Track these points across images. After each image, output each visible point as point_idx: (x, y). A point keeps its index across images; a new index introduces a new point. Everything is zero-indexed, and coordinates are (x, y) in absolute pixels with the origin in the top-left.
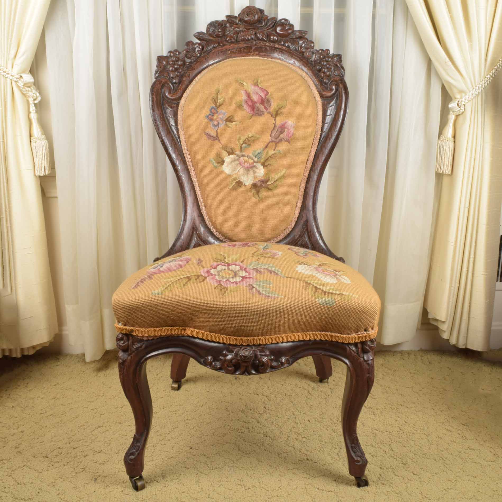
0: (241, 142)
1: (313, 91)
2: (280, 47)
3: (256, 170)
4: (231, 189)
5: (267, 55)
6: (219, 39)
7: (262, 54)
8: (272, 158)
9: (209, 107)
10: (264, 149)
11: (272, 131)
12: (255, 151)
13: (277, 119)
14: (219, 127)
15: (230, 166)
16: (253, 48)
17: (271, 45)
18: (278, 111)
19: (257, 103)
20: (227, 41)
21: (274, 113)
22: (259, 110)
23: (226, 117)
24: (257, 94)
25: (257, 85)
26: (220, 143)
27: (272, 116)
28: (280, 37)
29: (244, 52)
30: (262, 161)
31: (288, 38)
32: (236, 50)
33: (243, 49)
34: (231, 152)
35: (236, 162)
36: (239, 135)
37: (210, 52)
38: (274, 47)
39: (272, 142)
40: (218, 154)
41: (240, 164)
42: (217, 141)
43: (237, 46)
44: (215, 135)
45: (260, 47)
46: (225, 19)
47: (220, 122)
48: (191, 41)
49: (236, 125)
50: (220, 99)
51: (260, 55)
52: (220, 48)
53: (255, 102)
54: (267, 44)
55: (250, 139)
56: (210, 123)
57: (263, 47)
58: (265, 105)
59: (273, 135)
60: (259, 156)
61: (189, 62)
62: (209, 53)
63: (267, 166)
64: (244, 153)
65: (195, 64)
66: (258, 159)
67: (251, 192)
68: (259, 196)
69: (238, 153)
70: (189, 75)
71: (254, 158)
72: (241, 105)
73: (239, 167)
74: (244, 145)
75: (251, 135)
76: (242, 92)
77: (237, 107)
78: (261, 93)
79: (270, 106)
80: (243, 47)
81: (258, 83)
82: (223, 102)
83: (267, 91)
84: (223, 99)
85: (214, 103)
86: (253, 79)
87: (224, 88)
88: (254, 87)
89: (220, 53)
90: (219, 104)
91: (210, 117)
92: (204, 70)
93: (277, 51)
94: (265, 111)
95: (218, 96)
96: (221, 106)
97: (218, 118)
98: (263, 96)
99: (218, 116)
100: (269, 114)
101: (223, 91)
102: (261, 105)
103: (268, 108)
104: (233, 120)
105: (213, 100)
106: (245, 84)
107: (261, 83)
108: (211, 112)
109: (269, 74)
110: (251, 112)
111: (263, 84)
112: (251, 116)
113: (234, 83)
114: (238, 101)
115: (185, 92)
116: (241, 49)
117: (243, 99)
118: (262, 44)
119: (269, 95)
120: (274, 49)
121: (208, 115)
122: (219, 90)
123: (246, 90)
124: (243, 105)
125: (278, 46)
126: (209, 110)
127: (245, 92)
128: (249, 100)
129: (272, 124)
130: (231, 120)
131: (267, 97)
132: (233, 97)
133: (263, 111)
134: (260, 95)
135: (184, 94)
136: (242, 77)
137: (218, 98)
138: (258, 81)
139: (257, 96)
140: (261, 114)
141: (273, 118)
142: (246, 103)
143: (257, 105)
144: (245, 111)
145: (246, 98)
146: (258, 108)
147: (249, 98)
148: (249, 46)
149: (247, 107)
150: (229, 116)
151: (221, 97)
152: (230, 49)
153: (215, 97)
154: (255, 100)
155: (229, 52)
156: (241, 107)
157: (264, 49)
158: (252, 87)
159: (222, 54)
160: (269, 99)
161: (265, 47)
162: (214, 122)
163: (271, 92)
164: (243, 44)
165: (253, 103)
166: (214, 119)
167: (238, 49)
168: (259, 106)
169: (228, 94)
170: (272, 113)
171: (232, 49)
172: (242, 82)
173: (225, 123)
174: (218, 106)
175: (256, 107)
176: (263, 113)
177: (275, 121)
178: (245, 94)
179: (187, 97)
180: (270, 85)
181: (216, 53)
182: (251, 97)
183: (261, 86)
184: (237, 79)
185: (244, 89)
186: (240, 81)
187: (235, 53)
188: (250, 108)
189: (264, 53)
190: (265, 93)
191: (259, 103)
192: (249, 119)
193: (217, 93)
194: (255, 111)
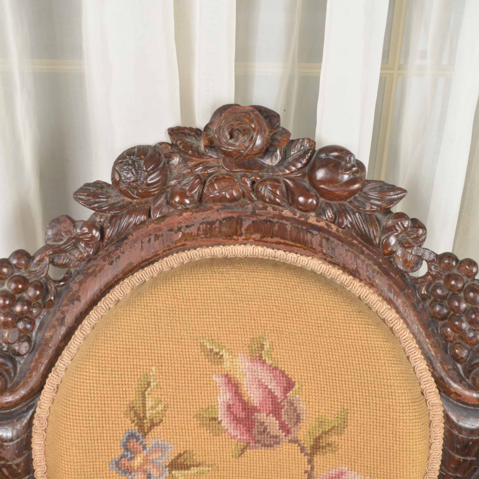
1: (417, 370)
2: (322, 224)
5: (285, 244)
7: (269, 239)
13: (318, 459)
16: (246, 223)
17: (297, 217)
18: (319, 438)
19: (259, 411)
21: (308, 444)
22: (264, 431)
23: (170, 456)
24: (260, 384)
25: (261, 356)
27: (302, 449)
28: (324, 198)
29: (220, 232)
31: (345, 203)
32: (199, 229)
33: (217, 224)
37: (126, 238)
38: (305, 223)
43: (201, 216)
45: (266, 221)
46: (166, 139)
47: (155, 473)
49: (201, 473)
50: (153, 408)
51: (266, 242)
52: (152, 226)
53: (254, 410)
54: (287, 213)
57: (275, 220)
58: (284, 417)
62: (122, 241)
65: (81, 283)
70: (63, 319)
72: (215, 419)
76: (218, 380)
77: (201, 425)
78: (273, 384)
79: (297, 422)
80: (217, 220)
81: (263, 352)
82: (161, 415)
83: (290, 376)
84: (160, 406)
85: (134, 421)
86: (249, 339)
87: (164, 374)
88: (250, 364)
89: (152, 238)
90: (149, 421)
91: (123, 462)
92: (109, 292)
93: (313, 234)
94: (284, 434)
95: (147, 399)
96: (157, 429)
97: (148, 461)
98: (276, 391)
99: (148, 458)
100: (293, 444)
101: (161, 384)
102: (271, 418)
103: (291, 428)
104: (192, 463)
105: (132, 412)
106: (224, 356)
107: (272, 353)
108: (127, 449)
109: (295, 325)
110: (242, 437)
111: (279, 357)
112: (242, 447)
113: (194, 354)
114: (204, 407)
115: (53, 369)
116: (214, 226)
117: (219, 400)
118: (272, 210)
119: (294, 389)
120: (304, 228)
121: (117, 460)
122: (148, 380)
123: (229, 373)
124: (220, 419)
125: (317, 221)
126: (119, 444)
127: (227, 379)
128: (237, 404)
129: (303, 471)
130: (185, 463)
131: (288, 395)
132: (191, 397)
133: (278, 434)
134: (269, 387)
135: (50, 375)
136: (216, 335)
137: (147, 405)
138: (263, 345)
139: (261, 390)
140: (272, 443)
141: (306, 457)
142: (229, 413)
143: (259, 418)
144: (226, 434)
145: (228, 398)
146: (263, 427)
147: (237, 398)
148: (235, 215)
149: (232, 422)
150: (179, 452)
151: (157, 400)
152: (182, 227)
153: (139, 404)
154: (255, 402)
155: (180, 236)
156: (214, 425)
157: (276, 228)
158: (247, 364)
159: (157, 241)
160: (295, 402)
161: (281, 221)
162: (134, 475)
163: (300, 380)
164: (218, 210)
165: (247, 411)
166: (136, 468)
167: (205, 225)
168: (265, 421)
169: (177, 391)
170: (304, 444)
171: (187, 227)
172: (217, 350)
173: (167, 472)
174: (146, 428)
175: (256, 424)
176: (278, 440)
177: (309, 466)
178: (224, 385)
179: (58, 388)
180: (297, 358)
181: (142, 242)
182: (241, 393)
183: (270, 362)
184: (202, 341)
185: (223, 370)
186: (211, 347)
187: (195, 236)
188: (238, 425)
189: (277, 237)
190: (285, 382)
191: (265, 412)
192: (237, 455)
193: (143, 390)
194: (253, 436)
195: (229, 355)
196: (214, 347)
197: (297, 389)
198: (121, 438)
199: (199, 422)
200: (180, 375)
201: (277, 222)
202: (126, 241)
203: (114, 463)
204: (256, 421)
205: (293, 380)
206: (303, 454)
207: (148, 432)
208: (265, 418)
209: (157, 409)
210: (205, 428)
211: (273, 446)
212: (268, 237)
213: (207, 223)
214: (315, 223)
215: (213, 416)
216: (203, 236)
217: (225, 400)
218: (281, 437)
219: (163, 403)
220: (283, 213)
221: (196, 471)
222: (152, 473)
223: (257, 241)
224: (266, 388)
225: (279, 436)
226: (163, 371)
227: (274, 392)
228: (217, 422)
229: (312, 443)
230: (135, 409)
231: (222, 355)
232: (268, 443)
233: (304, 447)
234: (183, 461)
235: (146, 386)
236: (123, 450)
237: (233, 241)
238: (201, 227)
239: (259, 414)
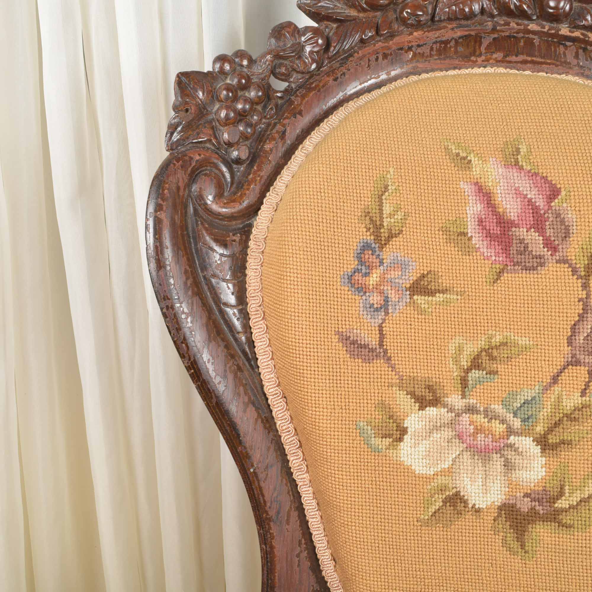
0: (465, 363)
2: (577, 34)
3: (517, 460)
4: (427, 523)
5: (532, 62)
6: (378, 14)
7: (514, 58)
8: (575, 419)
9: (355, 245)
10: (546, 389)
11: (574, 328)
12: (513, 395)
14: (387, 313)
15: (424, 446)
16: (485, 42)
17: (546, 30)
19: (517, 226)
20: (403, 21)
21: (581, 264)
22: (525, 250)
23: (412, 276)
24: (518, 193)
25: (516, 161)
26: (393, 368)
27: (574, 271)
29: (456, 52)
30: (540, 429)
32: (432, 49)
33: (452, 43)
34: (430, 396)
35: (447, 433)
36: (458, 340)
37: (351, 55)
39: (576, 363)
40: (383, 406)
41: (459, 437)
42: (380, 363)
43: (433, 35)
44: (374, 342)
45: (509, 37)
47: (393, 296)
48: (290, 24)
49: (447, 302)
50: (390, 216)
51: (510, 62)
52: (380, 44)
53: (511, 224)
54: (533, 27)
55: (495, 353)
56: (359, 301)
57: (520, 35)
58: (549, 232)
59: (580, 338)
60: (526, 411)
61: (282, 89)
62: (347, 58)
63: (554, 447)
64: (473, 401)
65: (303, 97)
66: (524, 420)
67: (496, 532)
68: (523, 546)
70: (284, 132)
71: (510, 417)
72: (464, 234)
73: (457, 448)
74: (474, 374)
75: (498, 339)
76: (467, 188)
77: (448, 241)
78: (533, 193)
79: (565, 237)
80: (453, 38)
81: (519, 157)
82: (400, 225)
83: (553, 182)
84: (399, 213)
85: (370, 228)
86: (502, 143)
87: (403, 177)
88: (504, 170)
89: (380, 58)
90: (386, 231)
91: (356, 278)
92: (332, 114)
93: (566, 46)
94: (550, 253)
95: (384, 205)
96: (395, 242)
97: (386, 280)
98: (537, 200)
99: (386, 276)
100: (562, 265)
101: (401, 188)
102: (533, 234)
103: (558, 245)
104: (437, 288)
105: (368, 218)
106: (473, 162)
107: (531, 157)
108: (361, 262)
109: (556, 124)
110: (497, 259)
111: (539, 161)
112: (498, 271)
113: (437, 157)
114: (450, 219)
115: (271, 188)
116: (448, 46)
117: (468, 212)
118: (515, 26)
119: (560, 197)
120: (555, 40)
121: (350, 274)
122: (385, 183)
123: (479, 181)
124: (469, 235)
125: (570, 31)
126: (352, 255)
127: (477, 188)
128: (491, 216)
129: (577, 300)
130: (429, 287)
131: (553, 204)
132: (435, 207)
133: (542, 253)
134: (529, 196)
135: (268, 194)
136: (462, 138)
137: (384, 212)
138: (519, 148)
139: (519, 200)
140: (535, 265)
141: (580, 280)
142: (481, 227)
143: (517, 234)
144: (478, 254)
145: (479, 210)
146: (523, 245)
147: (490, 209)
148: (473, 33)
149: (485, 239)
150: (422, 272)
151: (395, 206)
152: (412, 46)
153: (375, 211)
154: (512, 214)
155: (410, 56)
156: (463, 241)
157: (522, 44)
158: (500, 170)
159: (386, 61)
160: (561, 212)
161: (527, 36)
162: (369, 296)
163: (567, 186)
164: (452, 29)
165: (502, 225)
166: (371, 287)
167: (438, 45)
168: (526, 237)
169: (419, 198)
170: (576, 264)
171: (419, 46)
172: (465, 155)
173: (408, 297)
174: (383, 239)
175: (514, 241)
176: (542, 260)
177: (585, 292)
178: (474, 194)
179: (277, 207)
180: (562, 161)
181: (369, 60)
182: (495, 204)
183: (529, 168)
184: (446, 144)
185: (472, 177)
186: (457, 151)
187: (427, 57)
188: (493, 243)
189: (523, 54)
190: (548, 189)
191: (525, 226)
192: (492, 281)
193: (380, 193)
194: (512, 256)
195: (478, 160)
196: (461, 151)
197: (564, 197)
198: (355, 248)
199: (445, 237)
200: (422, 180)
201: (523, 37)
202: (351, 59)
203: (346, 277)
204: (514, 237)
205: (559, 186)
206: (575, 277)
207: (385, 244)
208: (525, 233)
209: (396, 217)
210: (452, 245)
211: (537, 269)
212: (512, 55)
213: (442, 42)
214: (569, 34)
215: (462, 230)
216: (436, 57)
217: (475, 213)
218: (546, 257)
219: (402, 210)
220: (529, 27)
221: (442, 299)
222: (389, 296)
223: (500, 61)
224: (525, 198)
225: (544, 255)
226: (403, 174)
227: (535, 202)
228: (466, 238)
229: (586, 262)
230: (371, 215)
231: (471, 161)
232: (531, 265)
233: (576, 268)
234: (426, 284)
235: (383, 190)
236: (356, 263)
237: (470, 63)
238: (434, 46)
239: (517, 229)
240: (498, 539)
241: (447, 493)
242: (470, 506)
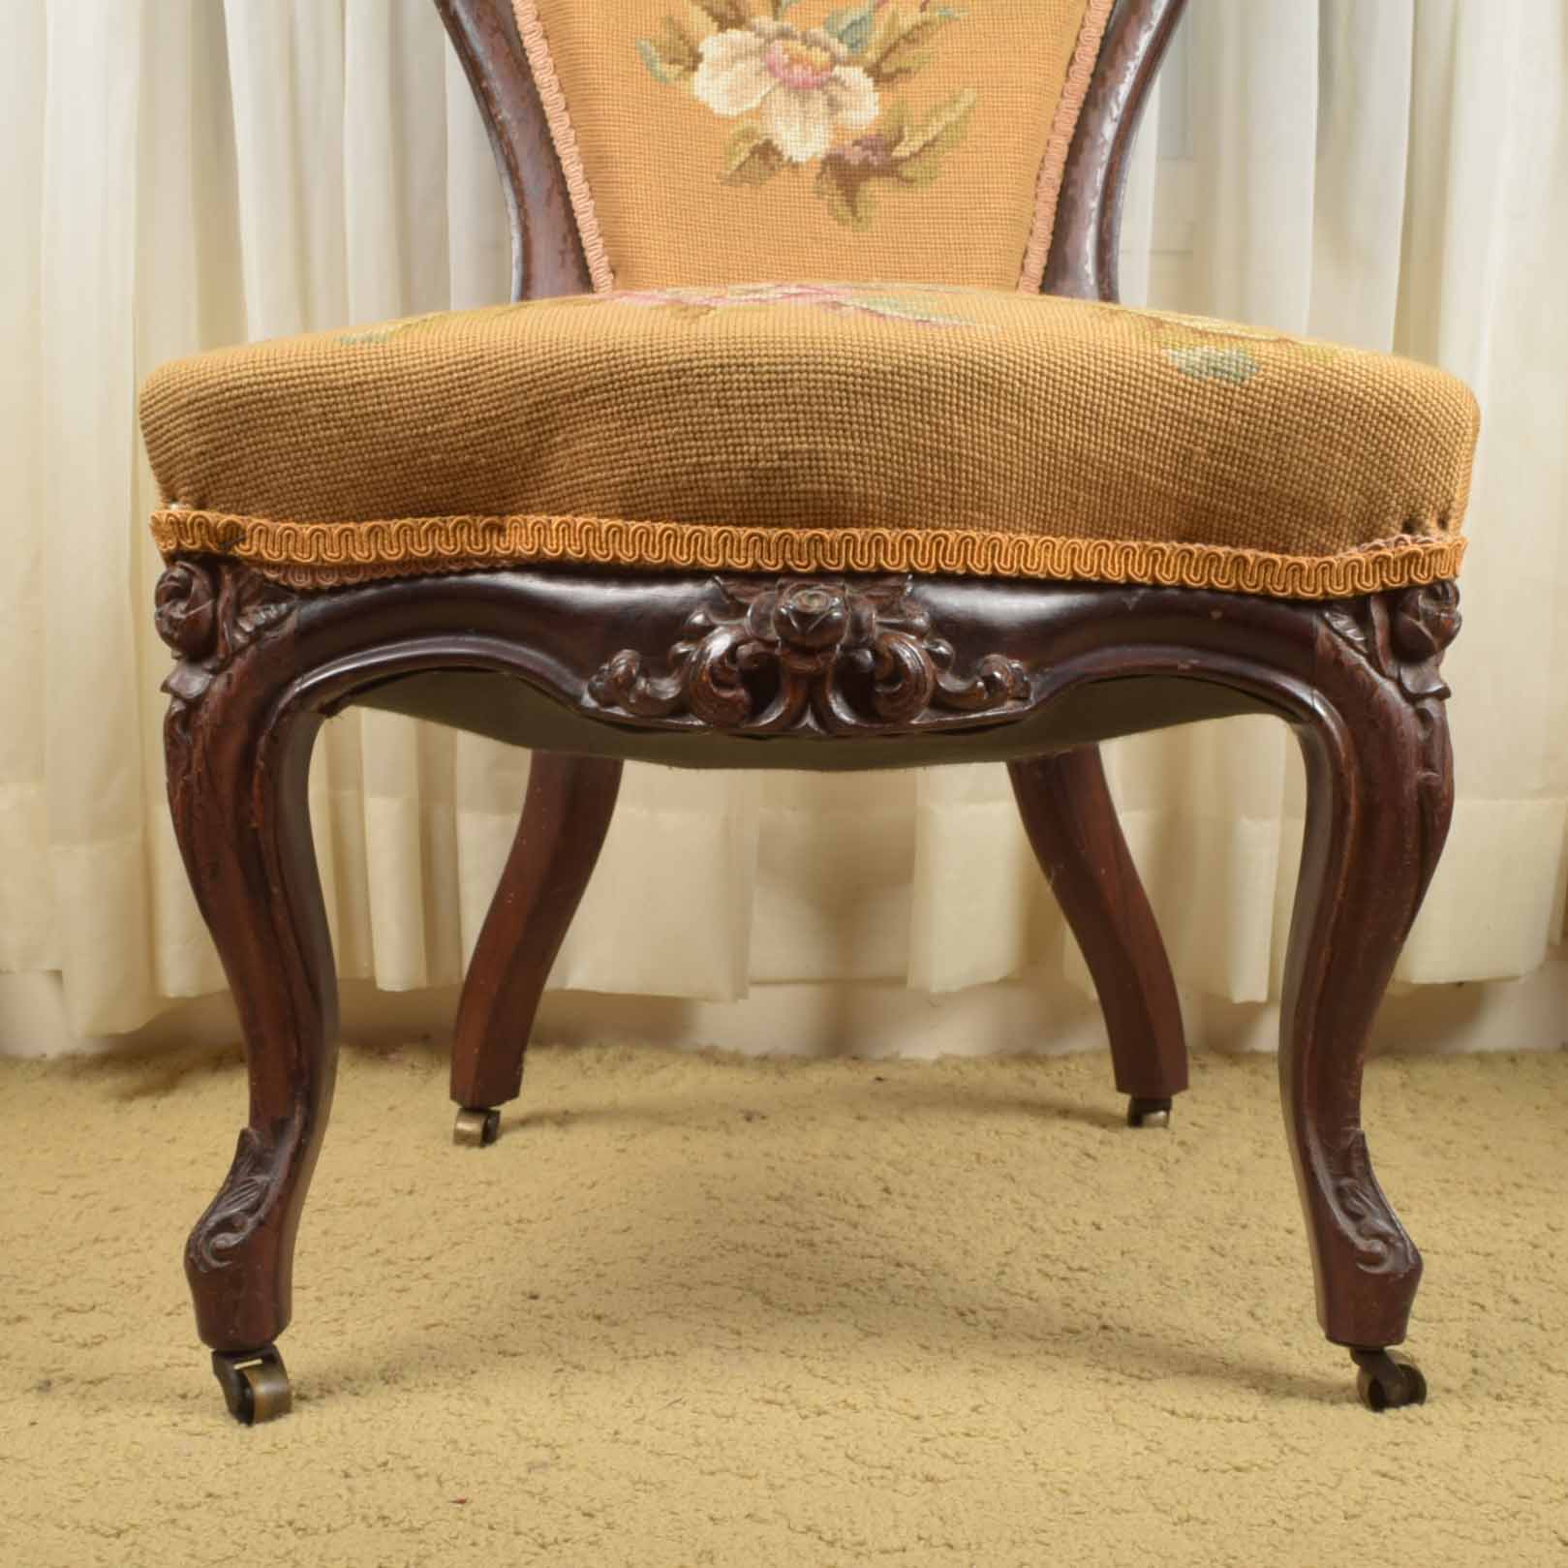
3: (844, 98)
4: (730, 181)
8: (915, 41)
10: (879, 5)
12: (840, 15)
15: (725, 79)
30: (871, 56)
34: (731, 15)
35: (755, 63)
40: (671, 23)
41: (771, 68)
60: (854, 35)
63: (890, 78)
64: (787, 24)
66: (852, 46)
67: (820, 194)
68: (854, 213)
69: (765, 22)
71: (834, 42)
73: (767, 84)
240: (822, 204)
241: (756, 141)
242: (786, 159)
